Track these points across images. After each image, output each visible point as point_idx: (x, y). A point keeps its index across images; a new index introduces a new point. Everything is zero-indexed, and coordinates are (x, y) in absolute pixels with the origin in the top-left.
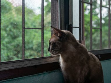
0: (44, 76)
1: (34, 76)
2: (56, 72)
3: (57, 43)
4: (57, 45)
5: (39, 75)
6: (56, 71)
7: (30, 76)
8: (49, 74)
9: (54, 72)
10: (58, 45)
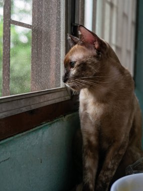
0: (43, 133)
1: (30, 133)
2: (58, 123)
3: (90, 63)
4: (90, 66)
5: (36, 130)
6: (58, 121)
7: (24, 133)
8: (50, 128)
9: (56, 123)
10: (93, 68)
